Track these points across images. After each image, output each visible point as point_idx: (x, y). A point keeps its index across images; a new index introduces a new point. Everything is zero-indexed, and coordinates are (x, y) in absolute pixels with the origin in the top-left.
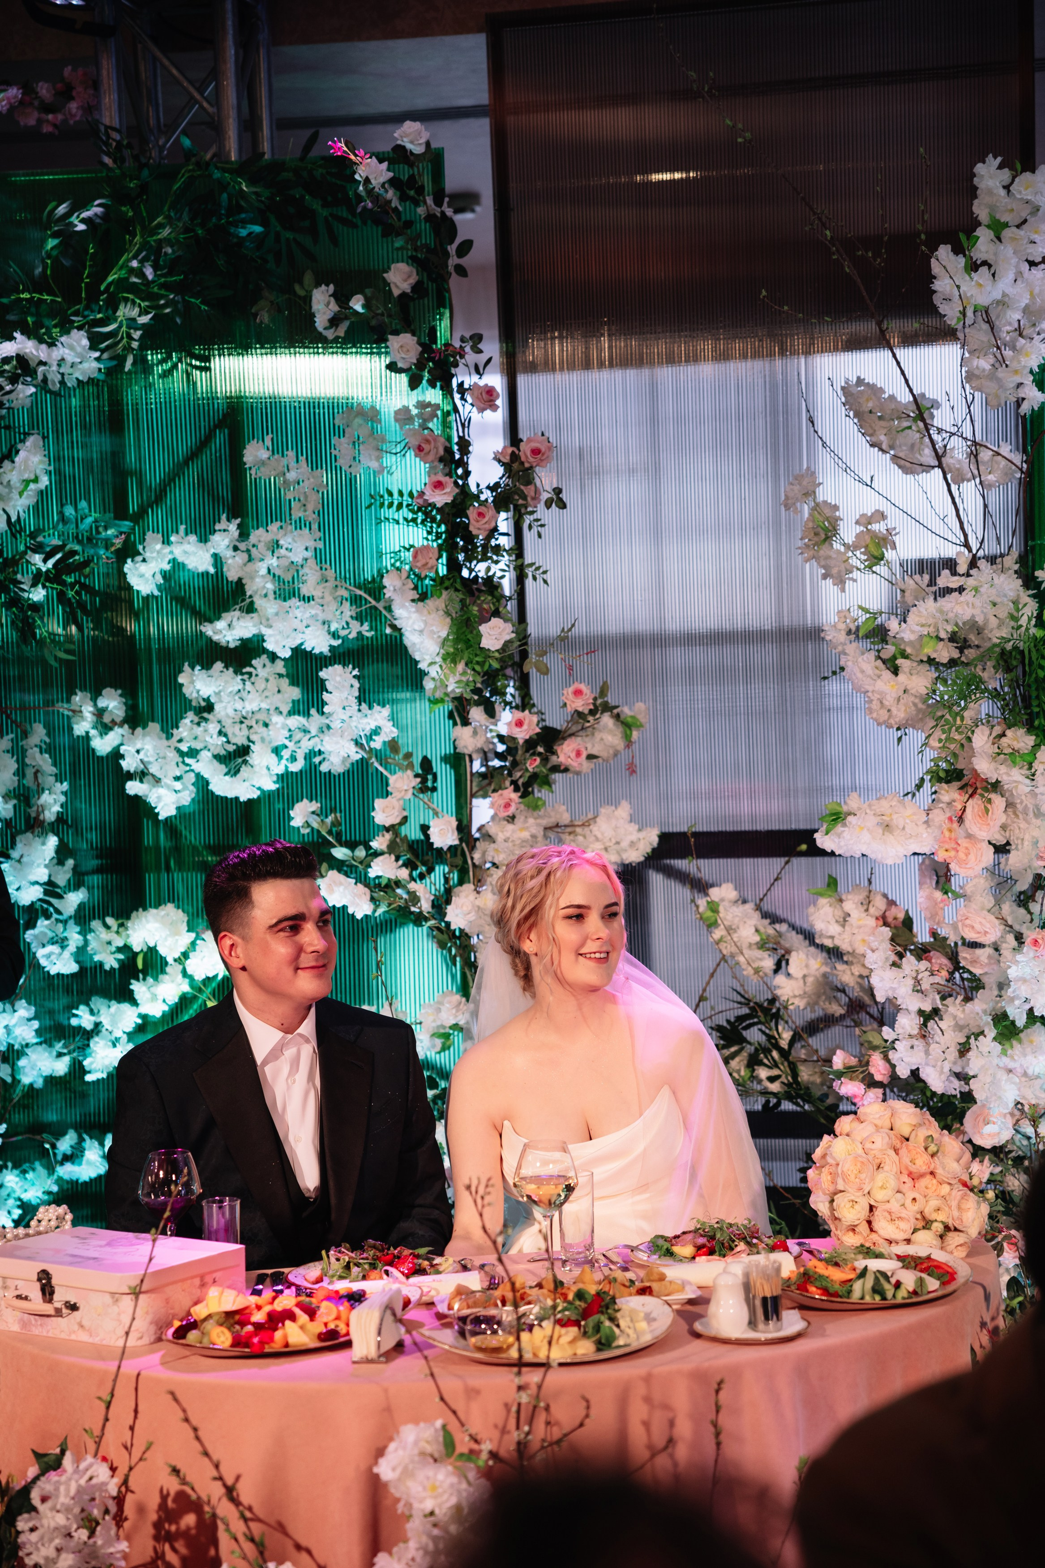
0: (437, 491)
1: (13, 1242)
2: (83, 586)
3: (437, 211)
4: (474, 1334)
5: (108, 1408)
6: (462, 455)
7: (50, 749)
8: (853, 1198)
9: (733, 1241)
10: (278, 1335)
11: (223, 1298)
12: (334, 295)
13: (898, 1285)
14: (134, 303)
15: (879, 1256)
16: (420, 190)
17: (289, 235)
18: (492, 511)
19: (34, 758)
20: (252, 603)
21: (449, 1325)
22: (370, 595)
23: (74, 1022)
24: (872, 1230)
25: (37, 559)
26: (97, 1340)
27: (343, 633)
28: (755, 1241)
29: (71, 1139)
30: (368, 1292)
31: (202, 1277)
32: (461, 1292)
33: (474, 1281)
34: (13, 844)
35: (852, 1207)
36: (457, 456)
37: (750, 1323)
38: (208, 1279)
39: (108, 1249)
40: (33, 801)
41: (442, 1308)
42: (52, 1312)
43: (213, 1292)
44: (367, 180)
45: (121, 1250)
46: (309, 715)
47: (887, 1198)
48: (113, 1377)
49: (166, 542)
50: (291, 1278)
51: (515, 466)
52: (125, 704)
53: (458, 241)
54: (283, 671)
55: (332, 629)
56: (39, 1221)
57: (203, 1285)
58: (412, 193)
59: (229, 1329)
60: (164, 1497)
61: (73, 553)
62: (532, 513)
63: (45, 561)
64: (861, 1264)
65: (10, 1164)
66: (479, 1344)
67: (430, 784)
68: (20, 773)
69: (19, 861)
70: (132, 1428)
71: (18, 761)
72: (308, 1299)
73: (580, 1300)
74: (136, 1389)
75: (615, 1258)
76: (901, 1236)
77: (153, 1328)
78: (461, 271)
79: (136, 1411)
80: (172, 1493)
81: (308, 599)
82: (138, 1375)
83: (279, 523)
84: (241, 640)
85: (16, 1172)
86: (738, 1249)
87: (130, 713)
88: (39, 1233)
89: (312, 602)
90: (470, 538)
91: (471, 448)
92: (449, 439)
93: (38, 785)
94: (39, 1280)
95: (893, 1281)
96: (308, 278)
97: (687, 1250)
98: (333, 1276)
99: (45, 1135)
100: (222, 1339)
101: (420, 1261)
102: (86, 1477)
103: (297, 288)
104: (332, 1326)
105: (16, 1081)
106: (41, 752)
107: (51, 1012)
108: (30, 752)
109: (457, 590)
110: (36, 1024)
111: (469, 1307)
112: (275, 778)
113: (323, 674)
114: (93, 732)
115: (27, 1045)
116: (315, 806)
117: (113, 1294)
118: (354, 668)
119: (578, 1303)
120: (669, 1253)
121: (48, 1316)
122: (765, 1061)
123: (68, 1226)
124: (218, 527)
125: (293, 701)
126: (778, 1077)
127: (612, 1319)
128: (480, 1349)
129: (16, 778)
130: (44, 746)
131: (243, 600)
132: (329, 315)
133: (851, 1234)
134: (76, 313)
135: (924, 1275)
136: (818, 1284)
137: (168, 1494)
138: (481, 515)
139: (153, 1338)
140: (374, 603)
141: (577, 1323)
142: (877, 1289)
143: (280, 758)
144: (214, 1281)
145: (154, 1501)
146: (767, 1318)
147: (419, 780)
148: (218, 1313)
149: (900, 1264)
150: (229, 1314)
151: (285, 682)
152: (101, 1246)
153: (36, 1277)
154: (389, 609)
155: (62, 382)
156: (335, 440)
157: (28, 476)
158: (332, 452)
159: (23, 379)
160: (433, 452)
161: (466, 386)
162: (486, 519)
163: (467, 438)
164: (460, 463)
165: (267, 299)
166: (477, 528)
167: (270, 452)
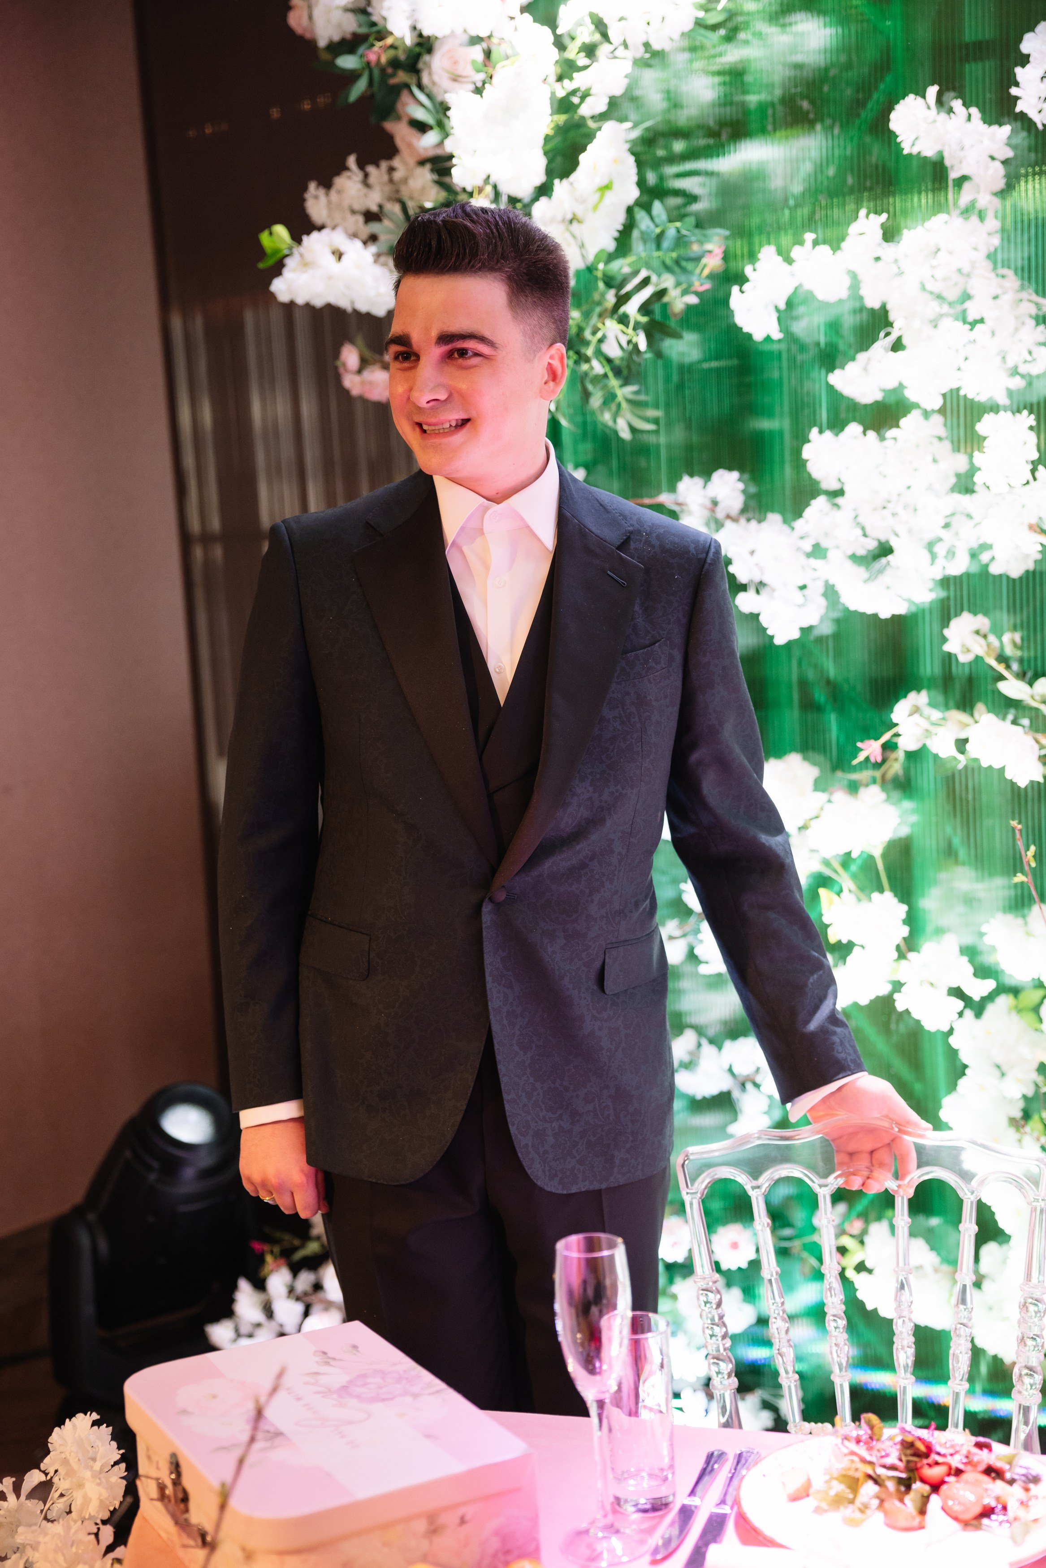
20: (899, 339)
27: (1023, 369)
31: (436, 1515)
49: (786, 257)
54: (942, 432)
55: (1010, 363)
57: (434, 1531)
81: (976, 323)
83: (941, 217)
84: (884, 391)
89: (982, 326)
94: (172, 1467)
112: (931, 585)
113: (981, 425)
116: (982, 622)
124: (853, 229)
125: (953, 474)
131: (888, 334)
143: (934, 557)
151: (946, 447)
155: (647, 45)
156: (1018, 70)
157: (600, 181)
158: (1014, 91)
159: (604, 50)
167: (933, 112)
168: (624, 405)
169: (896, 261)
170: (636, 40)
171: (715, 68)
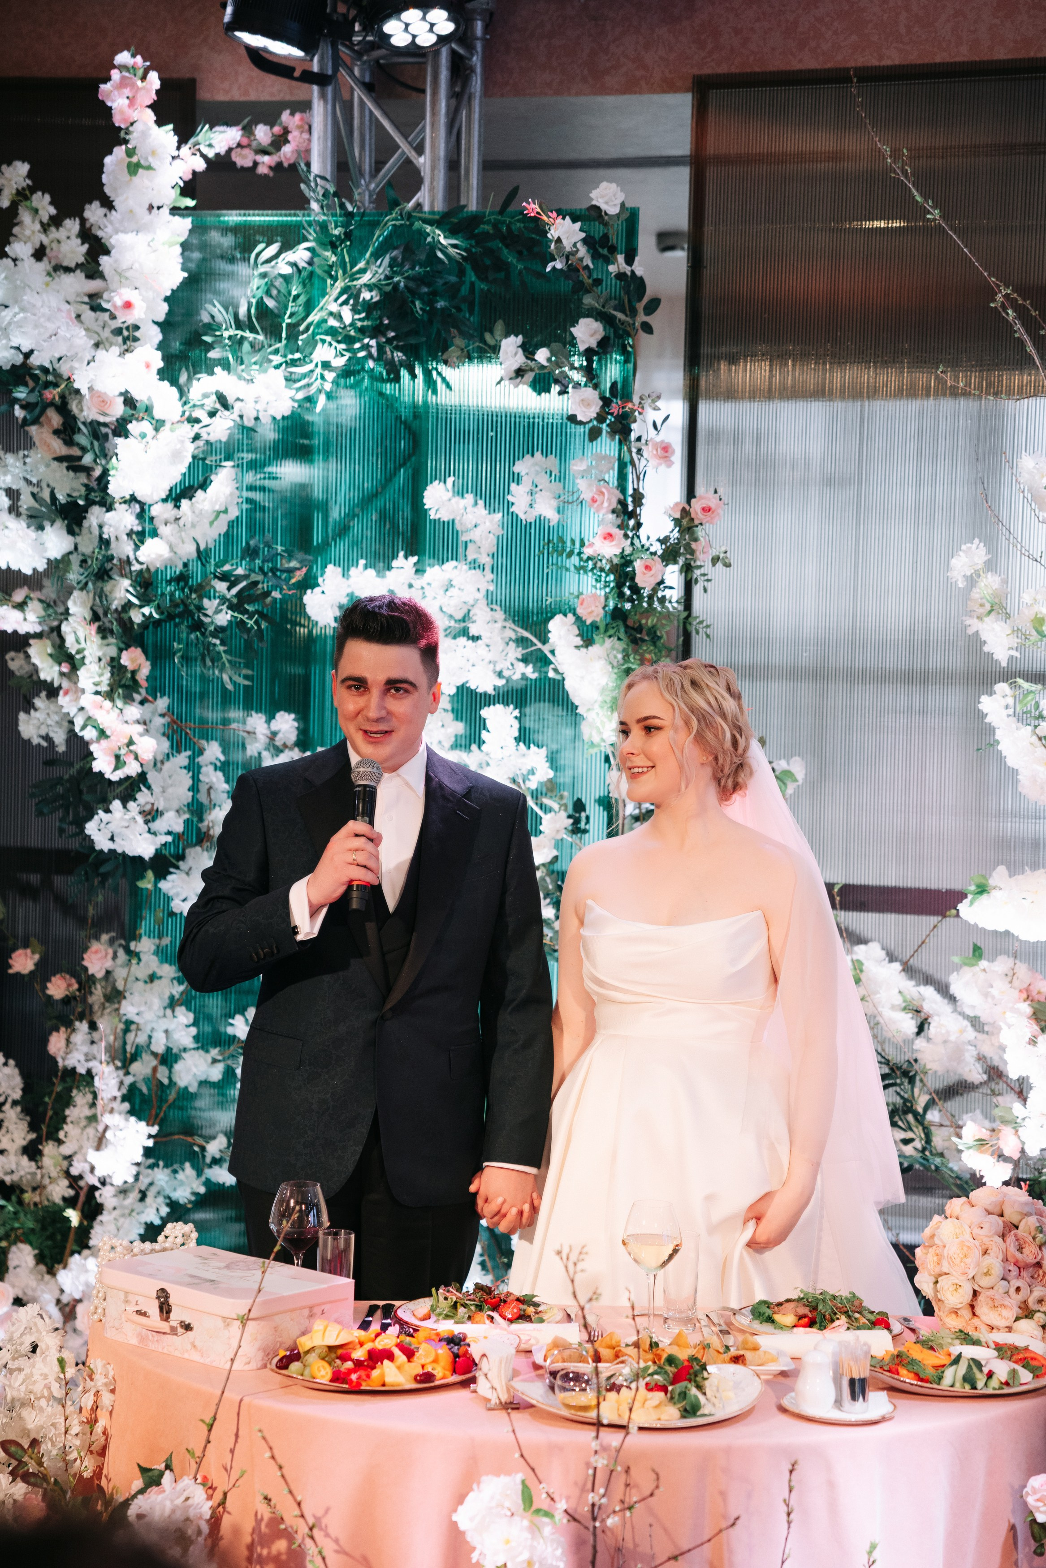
0: (607, 542)
1: (139, 1257)
2: (262, 615)
3: (627, 270)
4: (564, 1389)
5: (210, 1430)
6: (635, 507)
7: (224, 767)
8: (956, 1281)
9: (835, 1314)
10: (375, 1373)
11: (327, 1333)
12: (523, 346)
13: (990, 1375)
14: (330, 344)
15: (976, 1343)
16: (613, 250)
17: (484, 286)
18: (660, 564)
19: (207, 775)
21: (541, 1377)
22: (536, 636)
23: (230, 1031)
24: (974, 1314)
25: (221, 587)
26: (207, 1361)
27: (506, 673)
28: (857, 1315)
29: (220, 1143)
30: (469, 1335)
31: (311, 1308)
32: (559, 1345)
33: (573, 1334)
34: (182, 857)
35: (956, 1290)
36: (630, 508)
37: (836, 1402)
38: (318, 1311)
39: (226, 1272)
40: (205, 817)
41: (539, 1359)
42: (168, 1330)
43: (318, 1325)
44: (559, 240)
45: (239, 1273)
46: (470, 751)
47: (990, 1285)
48: (216, 1401)
49: (345, 574)
50: (400, 1313)
51: (685, 522)
52: (298, 728)
53: (645, 300)
54: (449, 707)
55: (498, 669)
56: (166, 1237)
57: (311, 1316)
58: (605, 252)
59: (330, 1364)
60: (259, 1521)
61: (256, 583)
62: (700, 567)
63: (229, 589)
64: (957, 1349)
65: (161, 1163)
66: (567, 1402)
67: (582, 825)
68: (194, 788)
69: (188, 874)
70: (232, 1451)
71: (193, 777)
72: (408, 1339)
73: (670, 1365)
74: (238, 1414)
75: (716, 1321)
76: (1002, 1323)
77: (261, 1354)
78: (647, 328)
79: (237, 1435)
80: (266, 1518)
81: (476, 639)
82: (241, 1401)
83: (453, 563)
85: (168, 1171)
86: (837, 1323)
87: (301, 737)
88: (164, 1250)
89: (479, 642)
90: (635, 589)
91: (644, 501)
92: (623, 490)
93: (211, 801)
94: (158, 1298)
95: (986, 1370)
96: (499, 326)
97: (788, 1319)
98: (440, 1314)
99: (196, 1138)
100: (323, 1373)
101: (525, 1307)
102: (183, 1498)
103: (488, 337)
104: (429, 1369)
105: (172, 1083)
106: (216, 769)
107: (209, 1018)
108: (203, 770)
109: (619, 639)
110: (193, 1031)
111: (564, 1361)
113: (485, 713)
114: (265, 754)
115: (185, 1050)
117: (225, 1318)
118: (516, 708)
119: (668, 1368)
120: (770, 1320)
121: (164, 1333)
122: (900, 1123)
123: (192, 1244)
124: (395, 563)
125: (456, 736)
126: (911, 1140)
127: (699, 1387)
128: (568, 1406)
129: (191, 794)
130: (218, 764)
132: (516, 366)
133: (954, 1316)
134: (276, 352)
135: (1018, 1367)
136: (910, 1367)
137: (262, 1519)
138: (647, 568)
139: (260, 1364)
140: (539, 645)
141: (664, 1389)
142: (969, 1379)
144: (323, 1313)
145: (248, 1526)
146: (854, 1397)
147: (571, 821)
148: (320, 1347)
149: (996, 1353)
150: (331, 1349)
151: (450, 716)
152: (220, 1268)
153: (155, 1295)
154: (553, 652)
155: (257, 419)
156: (513, 486)
157: (217, 507)
158: (510, 498)
159: (222, 414)
160: (606, 504)
161: (643, 441)
162: (653, 572)
163: (641, 490)
164: (632, 515)
165: (458, 346)
166: (644, 581)
167: (450, 494)
168: (227, 665)
169: (423, 588)
170: (250, 414)
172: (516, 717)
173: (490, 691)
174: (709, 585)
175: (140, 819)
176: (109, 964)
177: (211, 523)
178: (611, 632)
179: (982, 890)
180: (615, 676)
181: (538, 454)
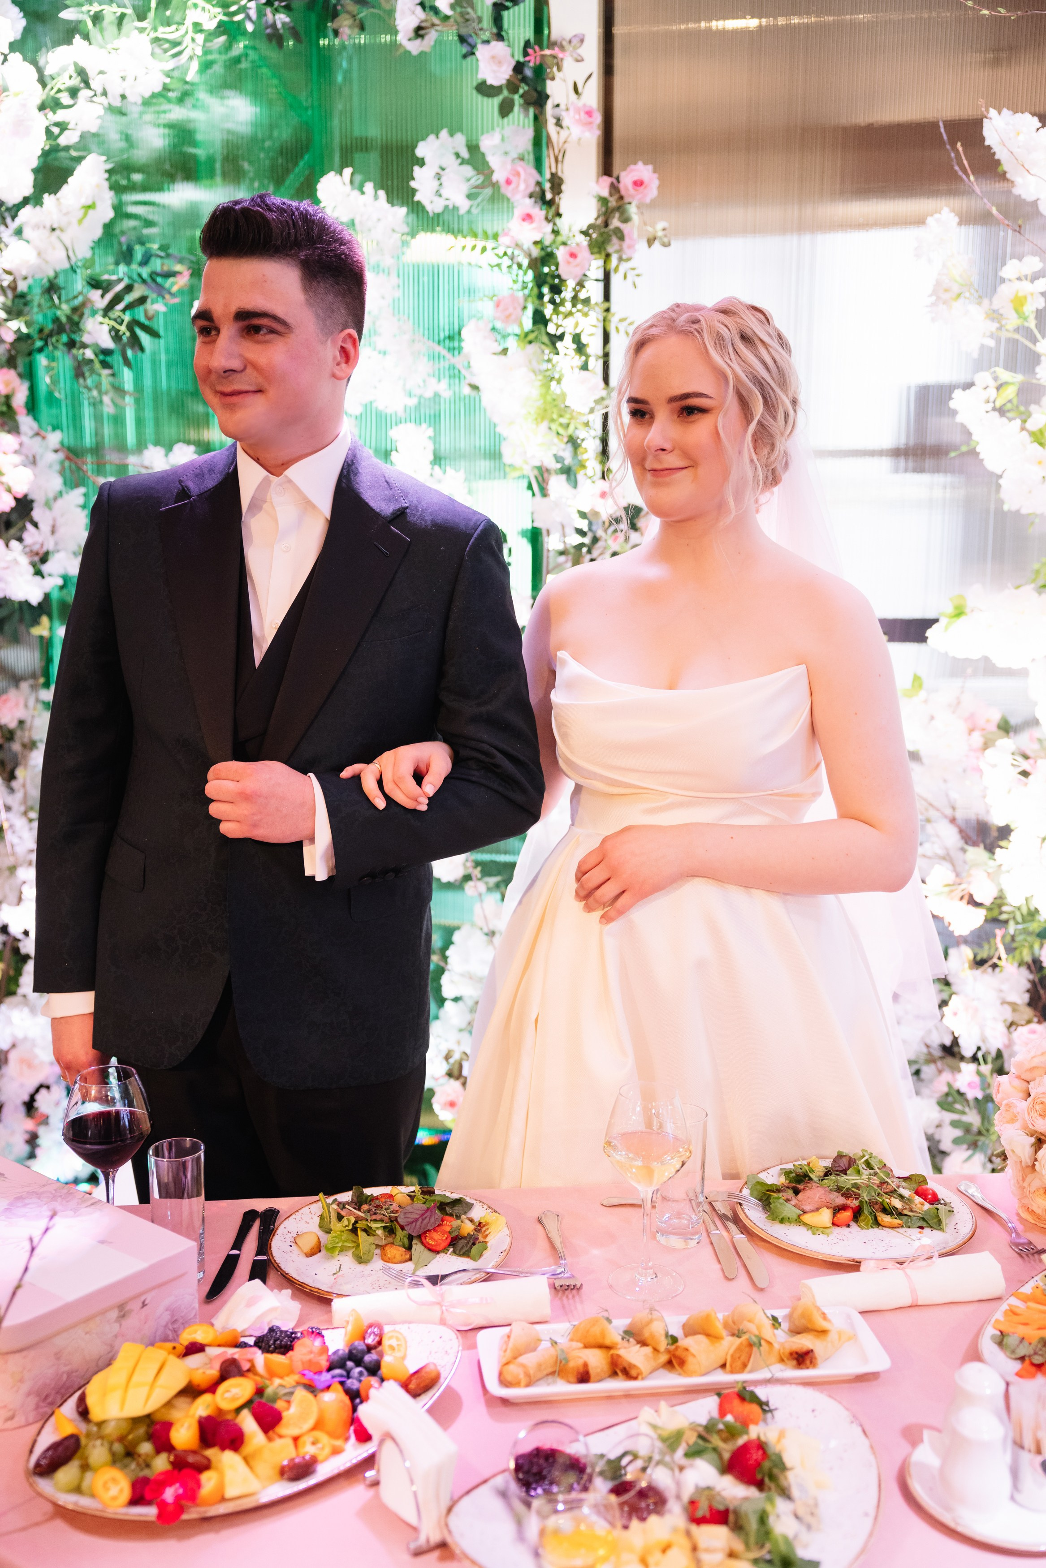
0: (526, 225)
6: (554, 194)
10: (208, 1481)
12: (421, 4)
14: (203, 9)
18: (584, 253)
22: (449, 351)
27: (417, 391)
31: (122, 1306)
36: (549, 196)
50: (281, 1236)
51: (612, 201)
55: (408, 387)
59: (130, 1462)
61: (130, 287)
62: (629, 259)
63: (102, 296)
81: (383, 352)
91: (563, 187)
92: (540, 174)
104: (306, 1446)
109: (542, 343)
113: (395, 433)
118: (429, 427)
132: (414, 23)
138: (573, 255)
140: (453, 360)
154: (467, 364)
155: (123, 97)
156: (416, 169)
157: (84, 201)
158: (413, 184)
159: (84, 94)
160: (522, 186)
161: (562, 106)
162: (579, 259)
163: (560, 174)
164: (550, 204)
165: (348, 12)
166: (568, 271)
167: (349, 187)
170: (115, 91)
171: (161, 121)
172: (430, 438)
173: (401, 413)
174: (637, 280)
175: (24, 562)
176: (20, 713)
177: (80, 222)
178: (531, 337)
179: (959, 613)
180: (538, 383)
181: (444, 133)
